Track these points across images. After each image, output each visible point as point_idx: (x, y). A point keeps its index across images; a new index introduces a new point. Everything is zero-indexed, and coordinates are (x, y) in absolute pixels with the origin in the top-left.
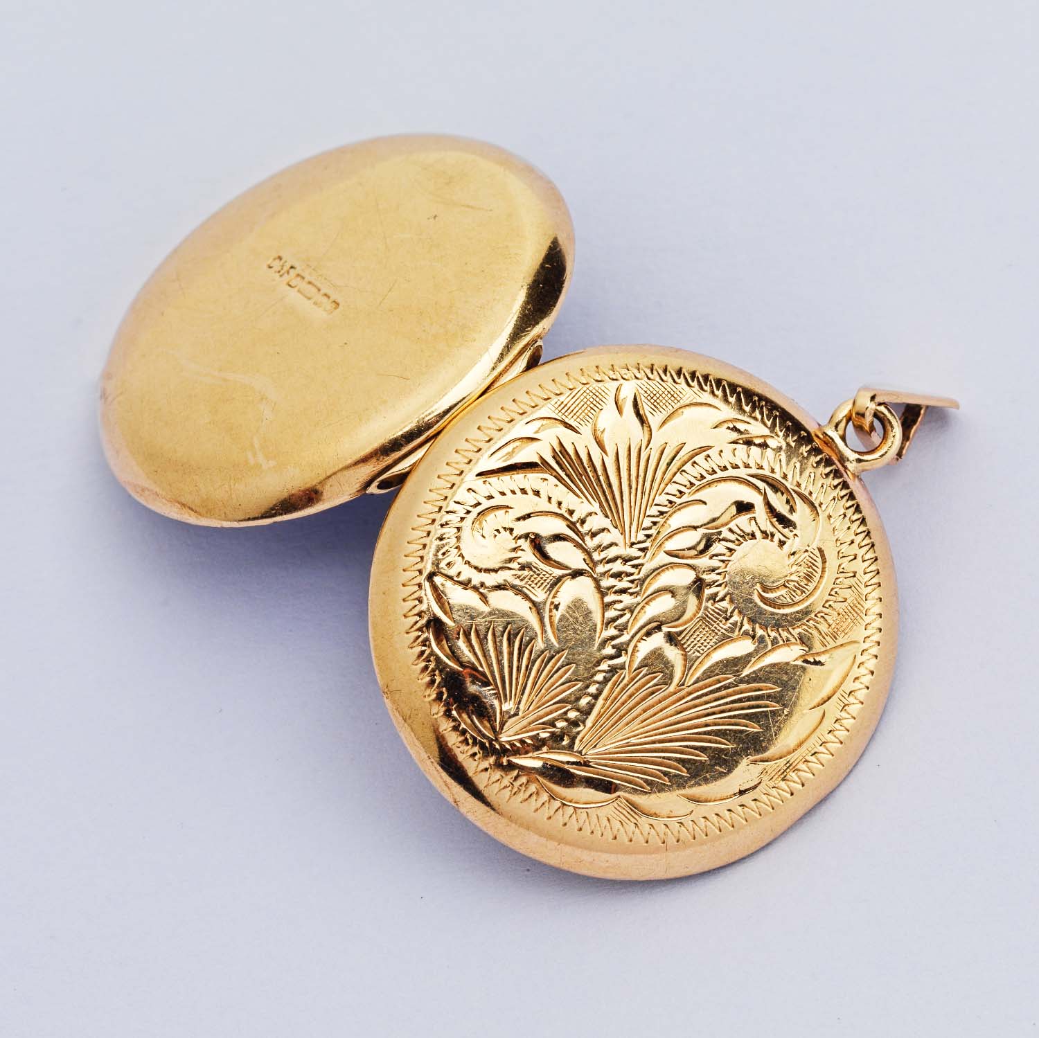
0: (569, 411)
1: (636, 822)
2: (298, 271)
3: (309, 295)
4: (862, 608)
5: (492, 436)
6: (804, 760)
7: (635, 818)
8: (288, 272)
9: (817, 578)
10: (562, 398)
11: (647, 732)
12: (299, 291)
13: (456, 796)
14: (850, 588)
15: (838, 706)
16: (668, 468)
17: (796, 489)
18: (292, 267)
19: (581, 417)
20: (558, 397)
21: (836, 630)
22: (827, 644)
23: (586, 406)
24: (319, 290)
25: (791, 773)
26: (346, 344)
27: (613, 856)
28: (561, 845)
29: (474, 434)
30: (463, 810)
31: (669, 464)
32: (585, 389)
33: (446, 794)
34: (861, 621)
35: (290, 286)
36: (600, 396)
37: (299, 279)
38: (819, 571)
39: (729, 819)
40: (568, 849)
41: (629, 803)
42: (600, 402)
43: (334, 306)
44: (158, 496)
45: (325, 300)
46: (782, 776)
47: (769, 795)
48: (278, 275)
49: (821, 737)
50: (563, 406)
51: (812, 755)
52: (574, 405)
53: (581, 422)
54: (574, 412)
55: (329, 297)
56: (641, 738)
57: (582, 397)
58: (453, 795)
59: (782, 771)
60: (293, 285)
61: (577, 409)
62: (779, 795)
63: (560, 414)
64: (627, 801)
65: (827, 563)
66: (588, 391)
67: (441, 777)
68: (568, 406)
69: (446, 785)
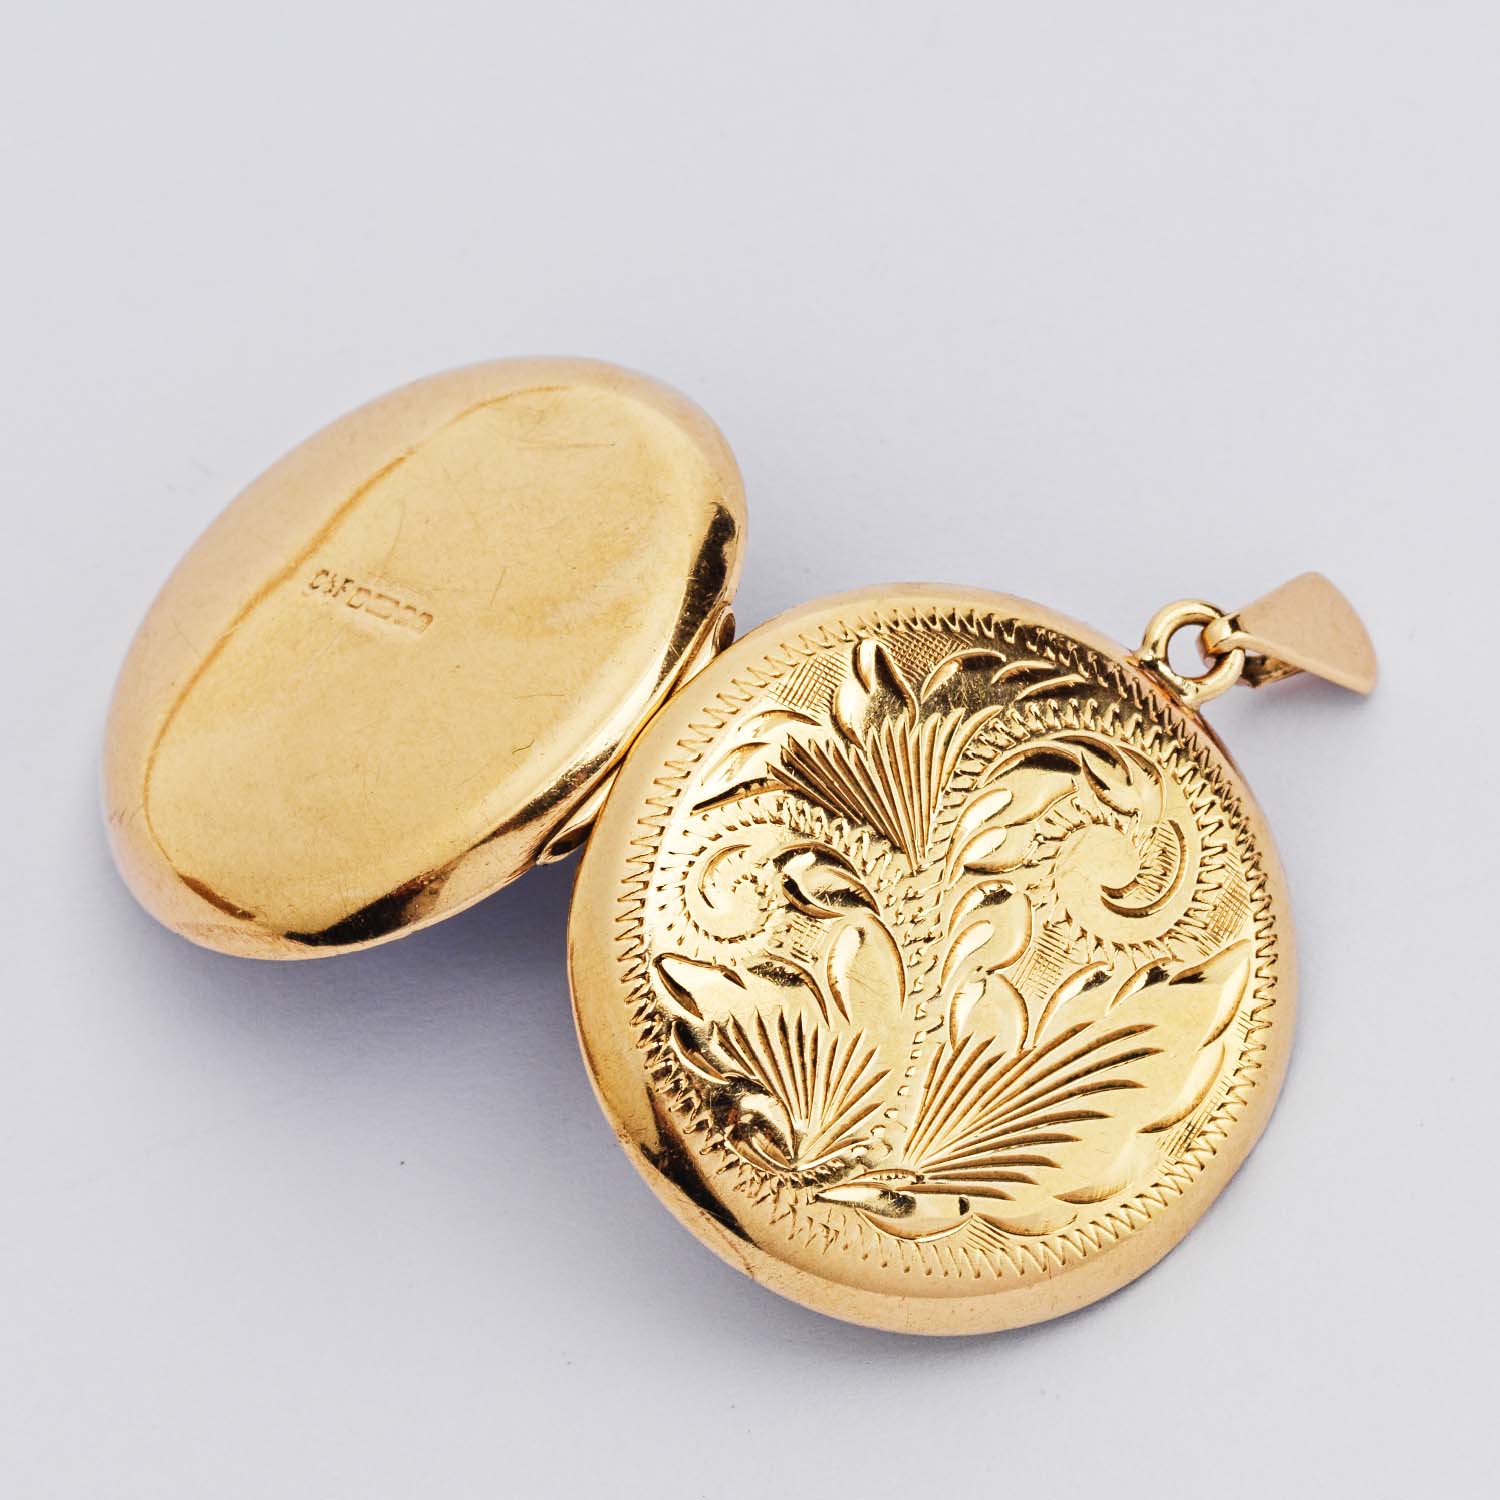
0: (797, 697)
1: (1002, 1246)
2: (358, 582)
3: (383, 613)
4: (1244, 893)
5: (700, 752)
6: (1210, 1117)
7: (1000, 1242)
8: (344, 589)
9: (1176, 864)
10: (784, 680)
11: (993, 1120)
12: (367, 611)
13: (749, 1261)
14: (1223, 867)
15: (1240, 1034)
16: (946, 750)
17: (1124, 745)
18: (347, 581)
19: (815, 701)
20: (779, 680)
21: (1216, 930)
22: (1208, 952)
23: (818, 685)
24: (397, 603)
25: (1196, 1139)
26: (458, 667)
27: (979, 1299)
28: (906, 1299)
29: (675, 753)
30: (761, 1278)
31: (947, 744)
32: (811, 662)
33: (734, 1262)
34: (1247, 911)
35: (352, 606)
36: (835, 668)
37: (362, 594)
38: (1178, 852)
39: (1126, 1217)
40: (916, 1303)
41: (988, 1222)
42: (836, 676)
43: (425, 621)
44: (235, 931)
45: (409, 614)
46: (1186, 1145)
47: (1172, 1174)
48: (330, 596)
49: (1227, 1081)
50: (787, 691)
51: (1218, 1109)
52: (802, 687)
53: (818, 708)
54: (805, 696)
55: (415, 610)
56: (987, 1130)
57: (811, 674)
58: (744, 1259)
59: (1184, 1138)
60: (356, 605)
61: (807, 691)
62: (1187, 1172)
63: (786, 703)
64: (985, 1220)
65: (1186, 840)
66: (816, 665)
67: (724, 1237)
68: (795, 689)
69: (733, 1246)
